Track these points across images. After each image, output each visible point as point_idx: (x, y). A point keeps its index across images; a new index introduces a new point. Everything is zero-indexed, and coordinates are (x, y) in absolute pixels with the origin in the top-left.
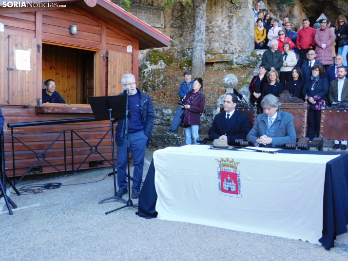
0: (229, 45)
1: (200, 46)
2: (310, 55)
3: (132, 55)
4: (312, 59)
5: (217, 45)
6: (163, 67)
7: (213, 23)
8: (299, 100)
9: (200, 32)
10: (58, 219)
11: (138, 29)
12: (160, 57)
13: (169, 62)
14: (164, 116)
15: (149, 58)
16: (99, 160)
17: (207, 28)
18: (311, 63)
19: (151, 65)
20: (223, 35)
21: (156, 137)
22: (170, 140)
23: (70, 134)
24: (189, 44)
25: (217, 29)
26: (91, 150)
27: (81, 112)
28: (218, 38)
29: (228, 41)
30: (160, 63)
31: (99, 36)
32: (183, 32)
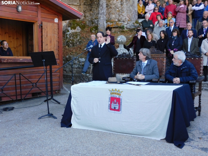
0: (121, 16)
1: (103, 17)
2: (171, 23)
3: (58, 24)
4: (172, 26)
5: (113, 16)
6: (79, 31)
7: (111, 2)
8: (161, 52)
9: (103, 8)
10: (12, 129)
11: (61, 8)
12: (77, 24)
13: (83, 27)
14: (80, 62)
15: (70, 25)
16: (38, 92)
17: (107, 6)
18: (171, 28)
19: (71, 29)
20: (117, 10)
21: (75, 76)
22: (84, 78)
23: (19, 76)
24: (96, 15)
25: (113, 6)
26: (33, 86)
27: (26, 62)
28: (114, 12)
29: (120, 13)
30: (77, 28)
31: (36, 12)
32: (92, 8)
